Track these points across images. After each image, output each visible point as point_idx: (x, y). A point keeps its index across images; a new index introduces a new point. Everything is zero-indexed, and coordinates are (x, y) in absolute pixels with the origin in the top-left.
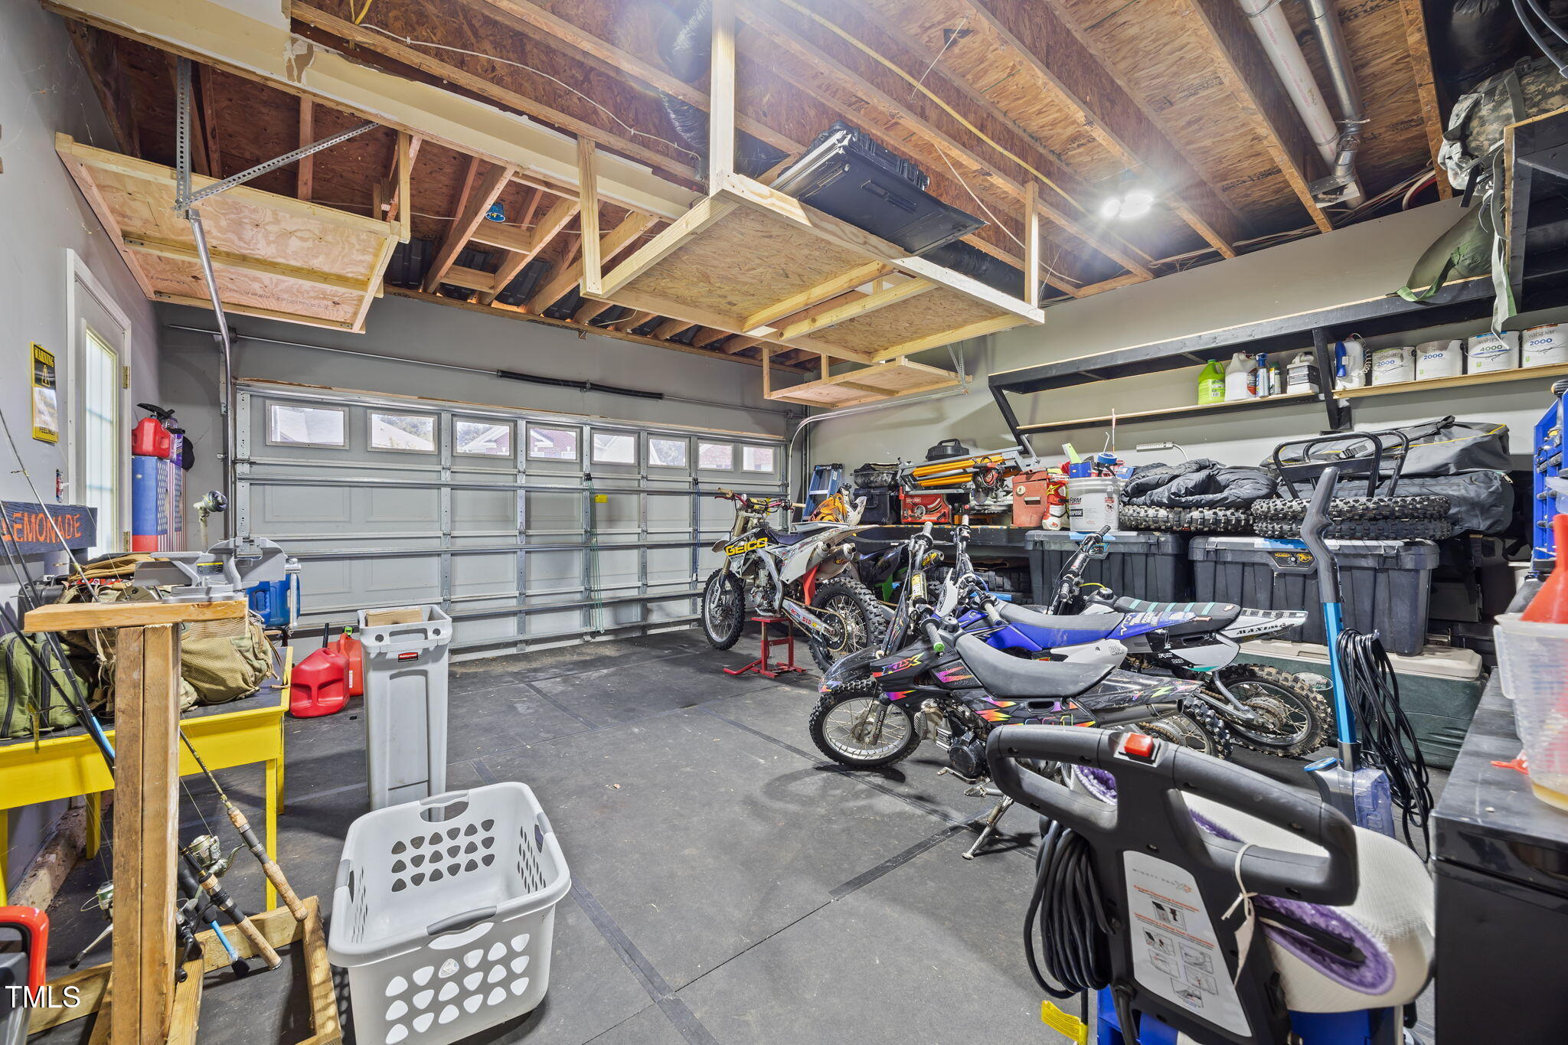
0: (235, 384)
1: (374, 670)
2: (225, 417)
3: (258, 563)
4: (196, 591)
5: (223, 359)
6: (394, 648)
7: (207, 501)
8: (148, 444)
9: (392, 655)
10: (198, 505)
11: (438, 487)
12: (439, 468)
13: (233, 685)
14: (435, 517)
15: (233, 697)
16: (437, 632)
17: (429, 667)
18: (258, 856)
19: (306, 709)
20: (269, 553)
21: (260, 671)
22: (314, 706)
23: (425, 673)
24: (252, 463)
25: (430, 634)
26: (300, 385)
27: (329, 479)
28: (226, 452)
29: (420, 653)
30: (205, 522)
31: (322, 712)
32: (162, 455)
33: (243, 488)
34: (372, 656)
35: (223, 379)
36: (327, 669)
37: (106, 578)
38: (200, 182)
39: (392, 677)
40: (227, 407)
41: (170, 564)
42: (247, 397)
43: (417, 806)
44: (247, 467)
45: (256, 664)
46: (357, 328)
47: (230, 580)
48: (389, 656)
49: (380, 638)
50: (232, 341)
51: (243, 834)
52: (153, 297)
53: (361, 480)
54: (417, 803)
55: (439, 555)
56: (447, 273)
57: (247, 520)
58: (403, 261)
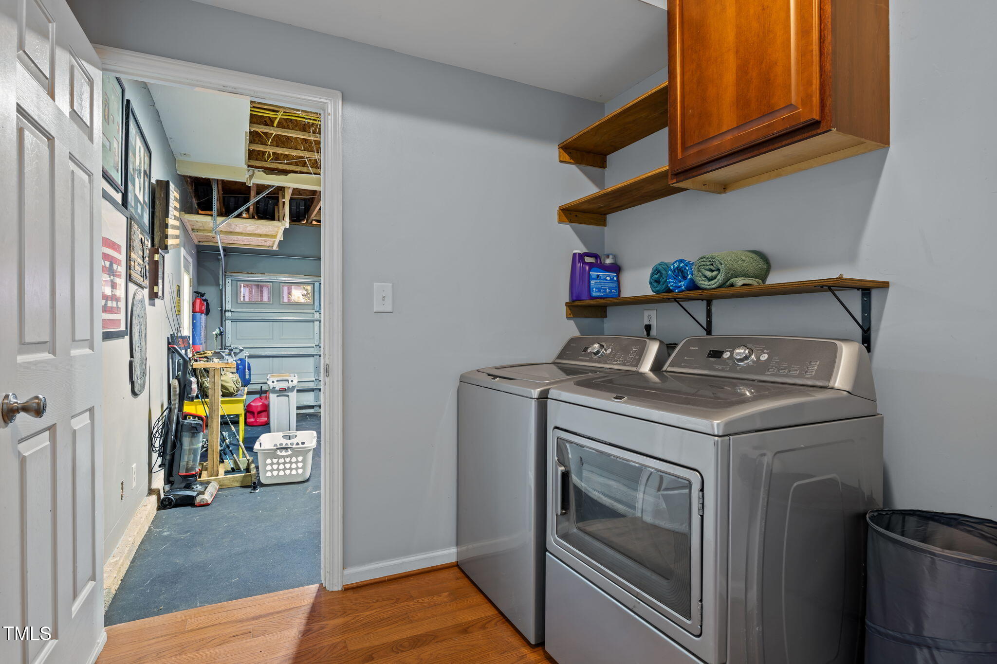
0: (225, 276)
1: (272, 393)
2: (221, 290)
3: (238, 353)
4: (225, 360)
5: (221, 263)
6: (279, 386)
7: (217, 331)
8: (197, 309)
9: (277, 388)
10: (214, 333)
11: (313, 321)
12: (313, 311)
13: (231, 391)
14: (312, 337)
15: (231, 395)
16: (292, 381)
17: (289, 394)
18: (237, 439)
19: (253, 422)
20: (241, 351)
21: (238, 388)
22: (256, 421)
23: (288, 396)
24: (232, 312)
25: (290, 381)
26: (251, 273)
27: (264, 318)
28: (222, 307)
29: (286, 388)
30: (216, 339)
31: (259, 424)
32: (201, 312)
33: (228, 323)
34: (271, 388)
35: (221, 273)
36: (261, 405)
37: (201, 357)
38: (220, 219)
39: (277, 396)
40: (222, 286)
41: (219, 353)
42: (230, 281)
43: (281, 434)
44: (230, 313)
45: (237, 386)
46: (275, 248)
47: (232, 357)
48: (276, 389)
49: (273, 382)
50: (225, 256)
51: (234, 433)
52: (197, 243)
53: (278, 318)
54: (281, 433)
55: (313, 356)
56: (316, 215)
57: (230, 338)
58: (296, 209)
